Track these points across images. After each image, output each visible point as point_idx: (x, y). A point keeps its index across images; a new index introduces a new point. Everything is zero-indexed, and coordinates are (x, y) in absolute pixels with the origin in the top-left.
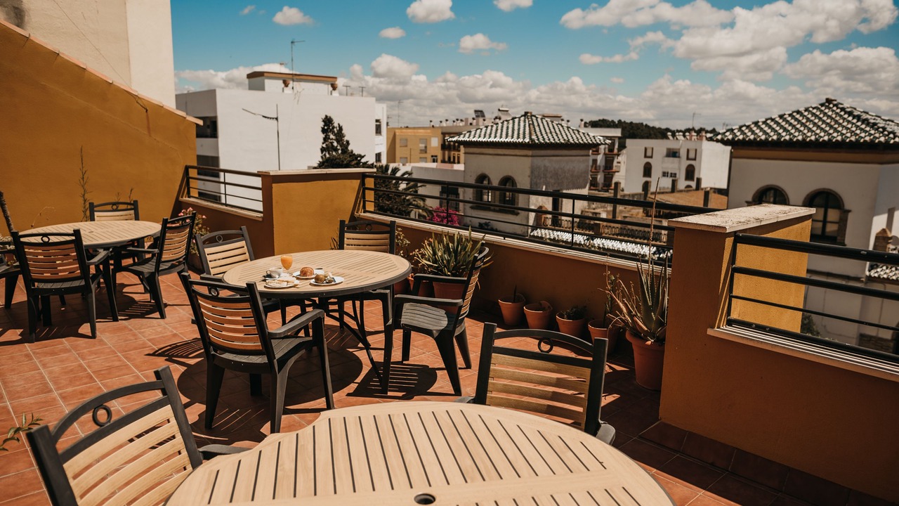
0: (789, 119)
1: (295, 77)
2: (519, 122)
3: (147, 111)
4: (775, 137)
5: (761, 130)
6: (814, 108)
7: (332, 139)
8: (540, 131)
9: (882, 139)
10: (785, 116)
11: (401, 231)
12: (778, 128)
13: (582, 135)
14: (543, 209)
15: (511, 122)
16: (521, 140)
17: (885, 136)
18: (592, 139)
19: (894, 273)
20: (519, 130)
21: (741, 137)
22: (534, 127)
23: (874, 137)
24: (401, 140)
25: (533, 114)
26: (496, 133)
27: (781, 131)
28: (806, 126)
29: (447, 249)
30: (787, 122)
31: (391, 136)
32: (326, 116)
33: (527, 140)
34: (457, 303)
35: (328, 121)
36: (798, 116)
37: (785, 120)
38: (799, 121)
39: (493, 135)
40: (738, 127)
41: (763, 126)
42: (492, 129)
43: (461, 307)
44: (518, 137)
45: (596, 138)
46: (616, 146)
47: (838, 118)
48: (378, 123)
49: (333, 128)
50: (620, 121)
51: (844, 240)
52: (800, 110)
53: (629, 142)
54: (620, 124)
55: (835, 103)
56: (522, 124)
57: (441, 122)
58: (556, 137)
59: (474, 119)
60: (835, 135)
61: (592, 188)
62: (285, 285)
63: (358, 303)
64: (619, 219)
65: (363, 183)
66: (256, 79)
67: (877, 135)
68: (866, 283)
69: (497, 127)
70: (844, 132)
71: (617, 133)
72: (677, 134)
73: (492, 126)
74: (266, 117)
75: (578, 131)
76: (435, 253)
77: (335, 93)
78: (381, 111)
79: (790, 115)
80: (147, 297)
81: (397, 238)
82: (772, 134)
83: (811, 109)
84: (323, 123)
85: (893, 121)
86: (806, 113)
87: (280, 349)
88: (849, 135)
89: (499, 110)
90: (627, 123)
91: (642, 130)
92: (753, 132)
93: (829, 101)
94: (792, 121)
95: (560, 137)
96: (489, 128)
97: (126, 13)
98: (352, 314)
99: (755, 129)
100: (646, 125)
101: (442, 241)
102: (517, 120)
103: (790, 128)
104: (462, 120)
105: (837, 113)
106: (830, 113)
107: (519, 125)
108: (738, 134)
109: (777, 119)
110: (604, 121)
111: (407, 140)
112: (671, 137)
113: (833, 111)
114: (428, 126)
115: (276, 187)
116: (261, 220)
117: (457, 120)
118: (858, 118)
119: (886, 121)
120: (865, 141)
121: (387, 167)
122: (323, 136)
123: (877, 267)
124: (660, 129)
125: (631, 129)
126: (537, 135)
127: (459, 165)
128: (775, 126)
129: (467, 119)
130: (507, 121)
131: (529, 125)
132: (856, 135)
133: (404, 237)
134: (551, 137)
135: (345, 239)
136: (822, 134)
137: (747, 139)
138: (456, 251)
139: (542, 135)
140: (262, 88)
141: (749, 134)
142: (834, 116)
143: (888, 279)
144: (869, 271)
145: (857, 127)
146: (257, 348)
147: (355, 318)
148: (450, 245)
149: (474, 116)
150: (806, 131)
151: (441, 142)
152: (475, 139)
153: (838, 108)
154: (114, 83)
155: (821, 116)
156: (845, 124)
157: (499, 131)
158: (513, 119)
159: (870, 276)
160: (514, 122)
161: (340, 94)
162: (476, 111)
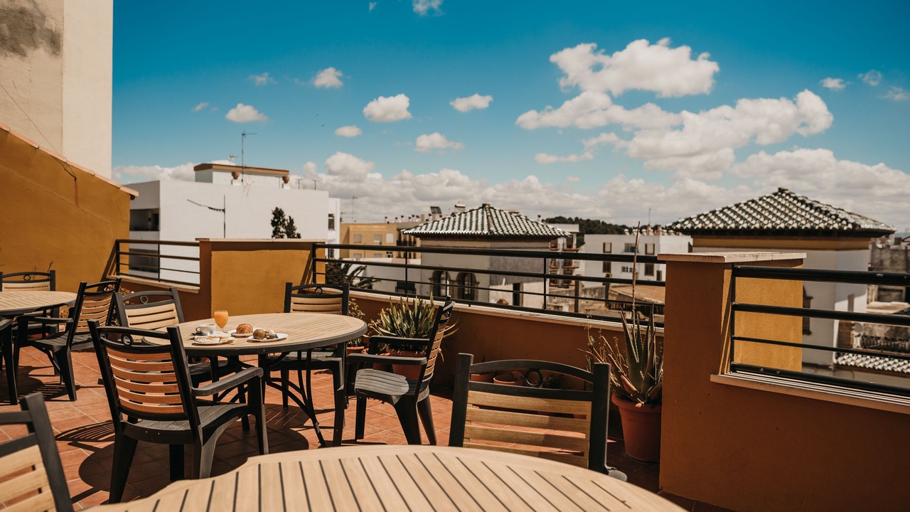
0: (745, 208)
1: (244, 170)
2: (477, 214)
3: (76, 179)
4: (733, 226)
5: (719, 218)
6: (767, 198)
7: (282, 232)
8: (499, 223)
9: (836, 226)
10: (741, 205)
11: (354, 302)
12: (735, 217)
13: (541, 227)
14: (504, 303)
15: (469, 214)
16: (479, 232)
17: (838, 223)
18: (552, 231)
19: (860, 360)
20: (477, 221)
21: (700, 226)
22: (492, 219)
23: (828, 224)
24: (354, 236)
25: (491, 206)
26: (454, 225)
27: (738, 219)
28: (762, 214)
29: (406, 317)
30: (743, 210)
31: (345, 232)
32: (277, 209)
33: (486, 232)
34: (420, 361)
35: (278, 214)
36: (753, 205)
37: (741, 209)
38: (755, 210)
39: (450, 227)
40: (696, 216)
41: (721, 215)
42: (449, 222)
43: (425, 367)
44: (477, 229)
45: (556, 230)
46: (575, 242)
47: (791, 207)
48: (331, 218)
49: (284, 220)
50: (577, 218)
51: (809, 327)
52: (755, 199)
53: (587, 237)
54: (577, 221)
55: (787, 192)
56: (480, 216)
57: (396, 218)
58: (515, 229)
59: (430, 215)
60: (791, 222)
61: (552, 284)
62: (217, 341)
63: (304, 373)
64: (582, 313)
65: (313, 254)
66: (204, 170)
67: (831, 222)
68: (834, 371)
69: (455, 219)
70: (799, 219)
71: (576, 228)
72: (634, 230)
73: (449, 218)
74: (212, 209)
75: (537, 224)
76: (392, 322)
77: (287, 187)
78: (335, 206)
79: (745, 204)
80: (57, 379)
81: (350, 309)
82: (730, 222)
83: (765, 198)
84: (273, 216)
85: (843, 210)
86: (761, 202)
87: (207, 416)
88: (804, 222)
89: (456, 206)
90: (584, 221)
91: (599, 227)
92: (711, 221)
93: (782, 191)
94: (748, 210)
95: (519, 229)
96: (447, 220)
97: (62, 83)
98: (298, 384)
99: (713, 217)
100: (603, 222)
101: (402, 309)
102: (474, 212)
103: (746, 216)
104: (417, 217)
105: (790, 202)
106: (784, 202)
107: (477, 217)
108: (697, 222)
109: (734, 208)
110: (560, 218)
111: (361, 236)
112: (628, 234)
113: (786, 200)
114: (383, 222)
115: (215, 255)
116: (197, 292)
117: (413, 216)
118: (811, 206)
119: (837, 209)
120: (820, 228)
121: (340, 262)
122: (273, 229)
123: (844, 354)
124: (616, 226)
125: (588, 226)
126: (495, 227)
127: (415, 260)
128: (732, 215)
129: (423, 216)
130: (464, 213)
131: (487, 217)
132: (811, 222)
133: (358, 309)
134: (509, 229)
135: (292, 304)
136: (778, 222)
137: (706, 228)
138: (416, 319)
139: (500, 226)
140: (210, 180)
141: (708, 222)
142: (787, 205)
143: (855, 366)
144: (837, 358)
145: (811, 214)
146: (178, 411)
147: (301, 390)
148: (410, 312)
149: (430, 213)
150: (762, 219)
151: (397, 239)
152: (432, 231)
153: (790, 197)
154: (40, 148)
155: (776, 204)
156: (799, 212)
157: (457, 223)
158: (471, 211)
159: (838, 364)
160: (472, 214)
161: (292, 187)
162: (432, 208)
